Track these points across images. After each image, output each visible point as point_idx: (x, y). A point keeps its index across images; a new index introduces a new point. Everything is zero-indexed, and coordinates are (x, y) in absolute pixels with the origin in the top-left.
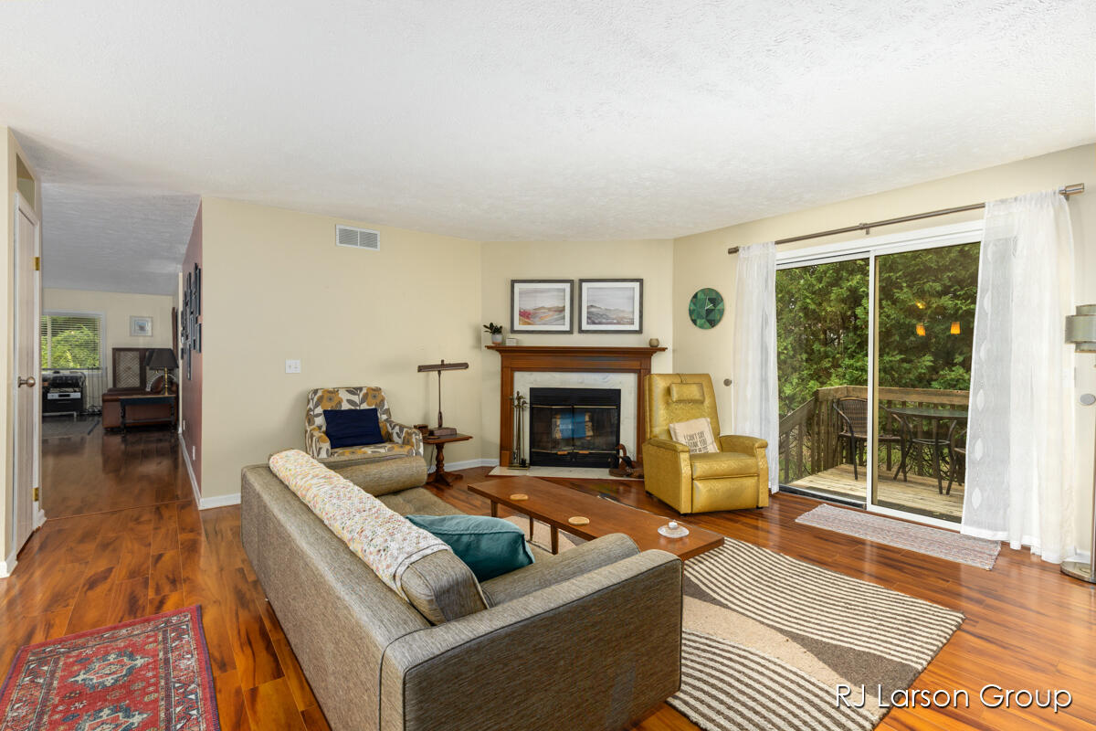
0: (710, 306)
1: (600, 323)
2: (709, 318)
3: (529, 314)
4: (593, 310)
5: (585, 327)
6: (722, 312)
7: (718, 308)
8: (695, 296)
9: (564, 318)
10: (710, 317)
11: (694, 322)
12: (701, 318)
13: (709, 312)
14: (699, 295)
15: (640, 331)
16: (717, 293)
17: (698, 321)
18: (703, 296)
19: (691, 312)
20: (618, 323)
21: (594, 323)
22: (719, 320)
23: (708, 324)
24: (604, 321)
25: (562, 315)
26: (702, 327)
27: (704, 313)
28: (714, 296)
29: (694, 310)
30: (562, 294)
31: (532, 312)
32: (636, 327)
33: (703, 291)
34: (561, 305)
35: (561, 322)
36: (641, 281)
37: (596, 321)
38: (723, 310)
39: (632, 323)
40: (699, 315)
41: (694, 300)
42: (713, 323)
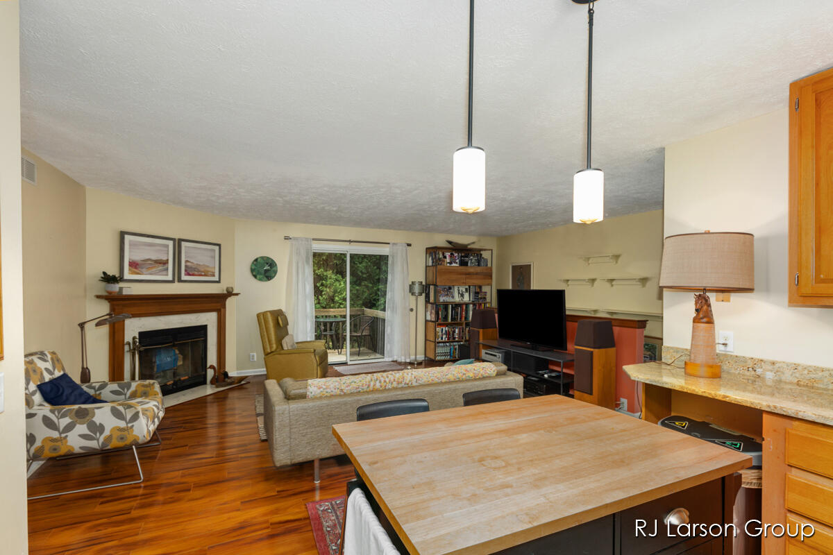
0: (267, 267)
1: (193, 275)
2: (267, 275)
3: (137, 264)
4: (188, 264)
5: (184, 277)
6: (275, 272)
7: (274, 269)
8: (256, 260)
9: (167, 269)
11: (255, 276)
12: (261, 274)
13: (266, 271)
14: (259, 260)
15: (219, 282)
16: (272, 260)
17: (258, 277)
18: (262, 261)
19: (252, 270)
20: (205, 275)
21: (189, 275)
22: (274, 277)
23: (265, 278)
24: (196, 273)
25: (165, 267)
26: (260, 280)
27: (263, 272)
28: (271, 262)
29: (255, 269)
30: (166, 249)
31: (139, 262)
32: (216, 278)
33: (262, 258)
34: (165, 258)
35: (165, 273)
36: (219, 245)
37: (191, 273)
38: (277, 271)
39: (214, 276)
40: (259, 273)
41: (255, 263)
42: (269, 278)
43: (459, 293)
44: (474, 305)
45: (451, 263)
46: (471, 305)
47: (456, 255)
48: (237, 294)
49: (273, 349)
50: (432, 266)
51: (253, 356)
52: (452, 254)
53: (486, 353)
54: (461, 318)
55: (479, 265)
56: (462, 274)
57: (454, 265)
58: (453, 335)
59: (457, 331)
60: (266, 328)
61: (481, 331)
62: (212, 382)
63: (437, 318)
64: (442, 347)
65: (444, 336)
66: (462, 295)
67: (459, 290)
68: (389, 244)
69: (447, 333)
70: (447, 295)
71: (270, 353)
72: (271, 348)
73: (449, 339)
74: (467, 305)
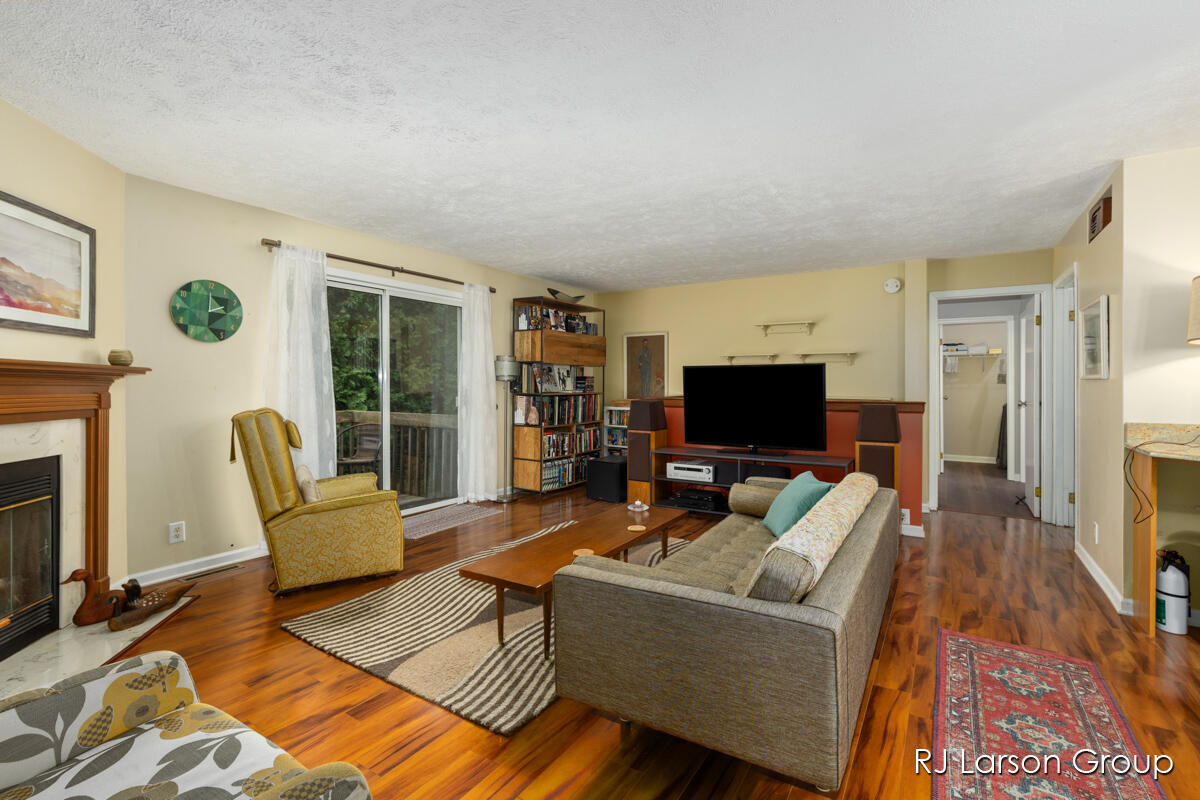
0: (219, 309)
2: (213, 326)
6: (238, 322)
7: (233, 313)
8: (187, 287)
10: (218, 325)
11: (184, 329)
12: (198, 323)
13: (214, 317)
14: (195, 288)
15: (90, 334)
16: (230, 292)
17: (192, 329)
18: (203, 292)
19: (175, 313)
22: (234, 332)
23: (211, 335)
26: (198, 338)
27: (205, 318)
28: (224, 295)
29: (182, 310)
32: (83, 324)
33: (202, 282)
36: (91, 233)
38: (241, 318)
39: (77, 316)
40: (194, 321)
41: (184, 293)
42: (221, 334)
43: (560, 378)
44: (584, 396)
45: (556, 327)
46: (581, 398)
47: (561, 314)
48: (142, 371)
49: (288, 505)
50: (528, 329)
51: (178, 529)
52: (556, 312)
53: (676, 468)
54: (569, 419)
55: (586, 333)
56: (574, 345)
57: (560, 329)
58: (563, 447)
59: (567, 438)
60: (268, 454)
61: (653, 434)
62: (79, 620)
63: (541, 419)
64: (550, 468)
65: (552, 450)
66: (564, 382)
67: (559, 373)
68: (462, 283)
69: (556, 445)
70: (548, 380)
71: (279, 514)
72: (282, 501)
73: (557, 455)
74: (576, 396)
